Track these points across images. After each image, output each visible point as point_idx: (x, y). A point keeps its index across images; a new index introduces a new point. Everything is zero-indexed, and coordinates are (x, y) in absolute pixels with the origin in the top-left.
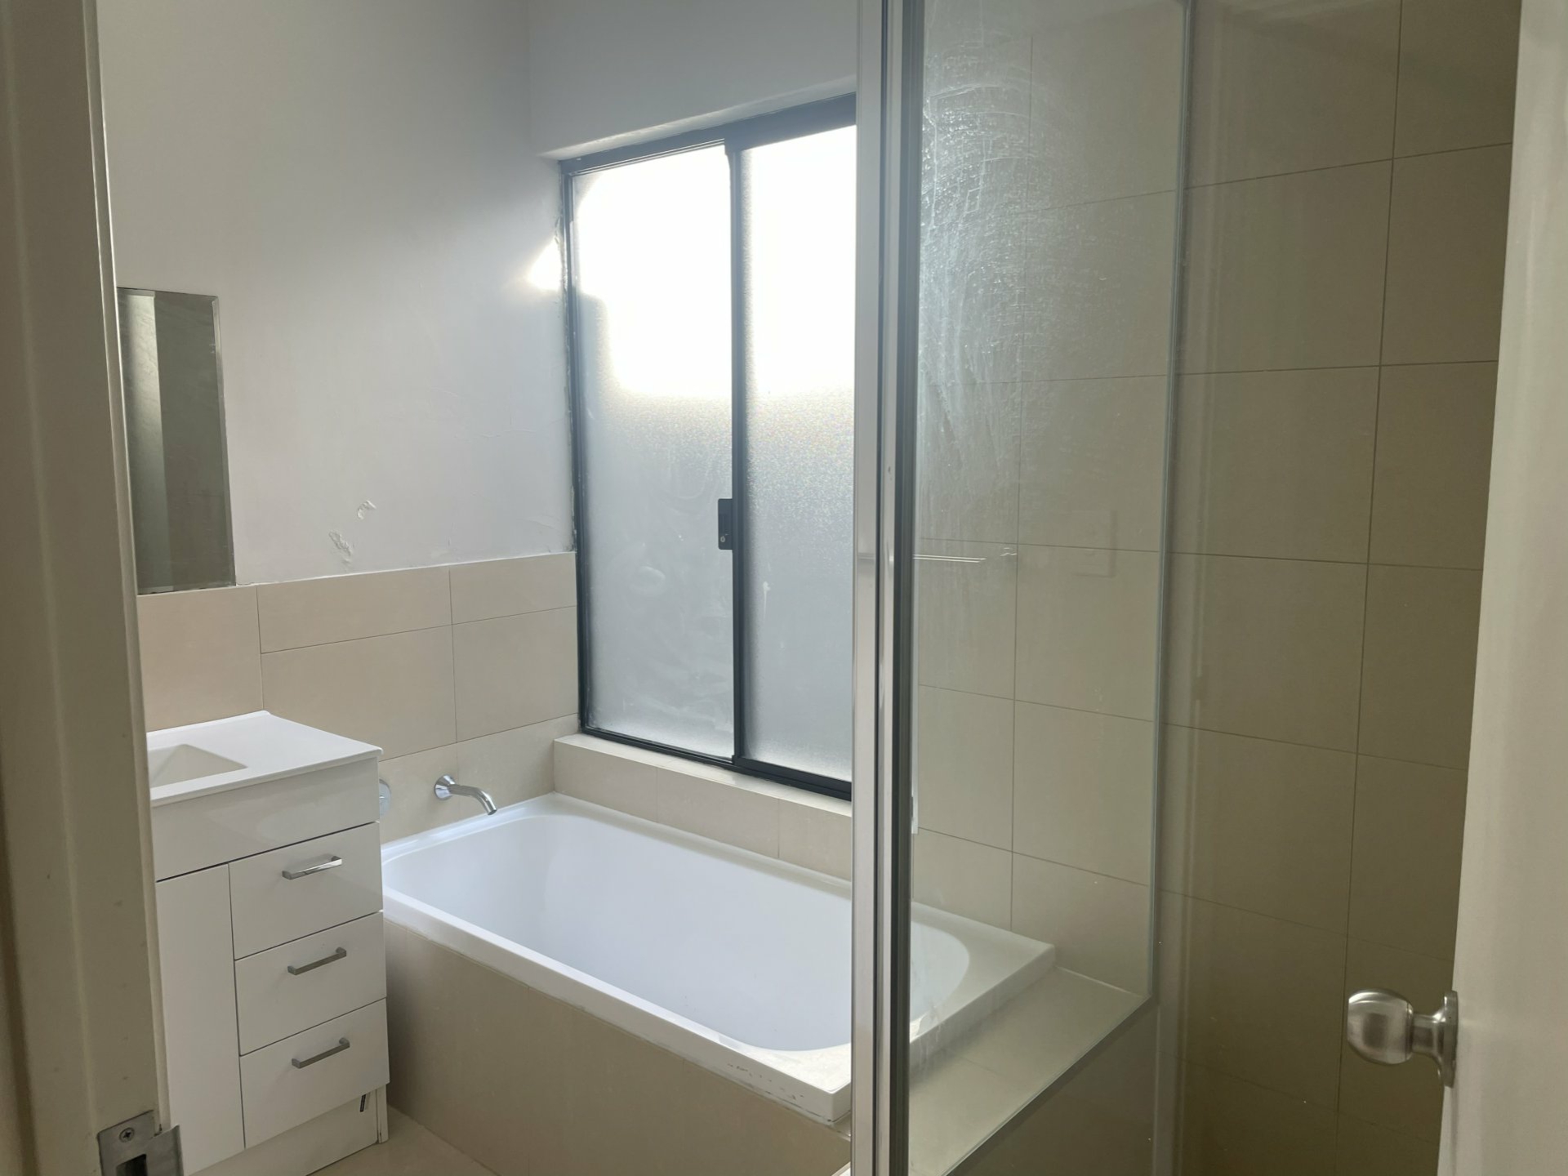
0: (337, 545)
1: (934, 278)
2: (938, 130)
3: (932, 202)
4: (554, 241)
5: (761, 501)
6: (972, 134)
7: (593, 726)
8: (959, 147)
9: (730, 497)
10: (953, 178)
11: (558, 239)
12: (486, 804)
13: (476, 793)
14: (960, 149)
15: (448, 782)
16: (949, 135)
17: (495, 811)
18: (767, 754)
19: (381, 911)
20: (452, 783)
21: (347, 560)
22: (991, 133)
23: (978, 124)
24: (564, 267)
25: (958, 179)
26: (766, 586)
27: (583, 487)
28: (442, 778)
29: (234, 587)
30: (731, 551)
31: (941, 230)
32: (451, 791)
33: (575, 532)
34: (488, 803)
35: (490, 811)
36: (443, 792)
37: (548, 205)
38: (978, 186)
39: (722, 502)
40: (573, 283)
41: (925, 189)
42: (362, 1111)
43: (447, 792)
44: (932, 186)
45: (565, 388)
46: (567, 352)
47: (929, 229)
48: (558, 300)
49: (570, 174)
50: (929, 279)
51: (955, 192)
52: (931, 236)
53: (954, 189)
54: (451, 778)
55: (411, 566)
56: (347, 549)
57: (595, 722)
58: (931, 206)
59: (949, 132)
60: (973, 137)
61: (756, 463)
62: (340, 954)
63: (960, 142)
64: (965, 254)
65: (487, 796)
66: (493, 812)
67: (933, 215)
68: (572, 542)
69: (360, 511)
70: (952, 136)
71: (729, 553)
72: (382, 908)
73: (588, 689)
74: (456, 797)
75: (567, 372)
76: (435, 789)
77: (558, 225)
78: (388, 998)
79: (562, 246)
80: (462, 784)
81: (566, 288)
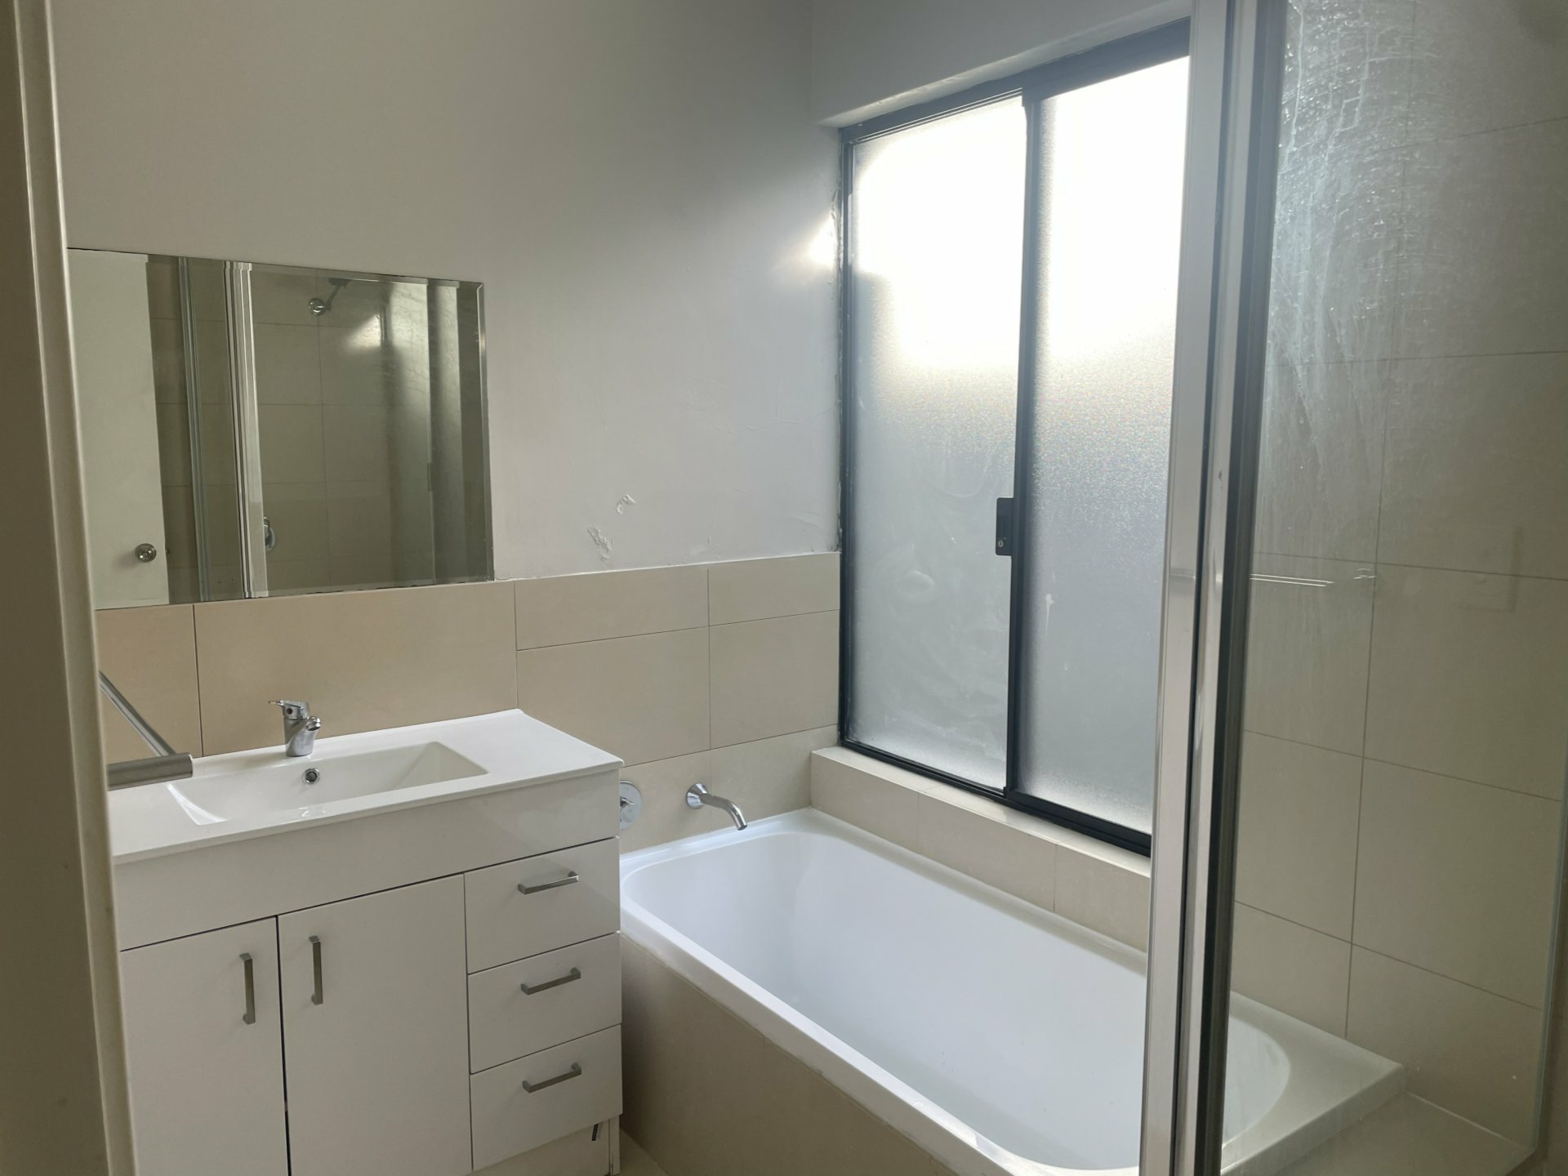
0: (595, 540)
1: (1291, 217)
2: (1305, 19)
3: (1292, 117)
4: (831, 217)
5: (1047, 502)
6: (1351, 26)
7: (852, 739)
8: (1333, 42)
9: (1012, 496)
10: (1323, 83)
11: (835, 214)
12: (736, 819)
13: (726, 805)
14: (1335, 44)
15: (701, 791)
16: (1320, 26)
17: (746, 826)
18: (1045, 790)
19: (618, 932)
20: (704, 792)
21: (605, 556)
22: (1378, 24)
23: (1360, 11)
24: (839, 244)
25: (1330, 84)
26: (1049, 598)
27: (851, 483)
28: (694, 786)
29: (492, 582)
30: (1010, 557)
31: (1305, 153)
32: (702, 800)
33: (841, 531)
34: (739, 817)
35: (740, 826)
36: (694, 800)
37: (825, 179)
38: (1358, 95)
39: (1001, 503)
40: (849, 261)
41: (1286, 96)
42: (594, 1139)
43: (699, 800)
44: (1296, 94)
45: (836, 376)
46: (839, 337)
47: (1288, 151)
48: (832, 280)
49: (851, 143)
50: (1285, 219)
51: (1326, 102)
52: (1289, 160)
53: (1325, 99)
54: (704, 787)
55: (669, 564)
56: (606, 545)
57: (855, 735)
58: (1292, 120)
59: (1320, 22)
60: (1351, 29)
61: (1042, 458)
62: (575, 975)
63: (1334, 36)
64: (1336, 185)
65: (737, 809)
66: (743, 827)
67: (1294, 132)
68: (837, 542)
69: (620, 505)
70: (1324, 27)
71: (1008, 559)
72: (619, 929)
73: (849, 700)
74: (708, 807)
75: (838, 359)
76: (687, 797)
77: (836, 198)
78: (624, 1025)
79: (839, 221)
80: (713, 793)
81: (841, 267)
